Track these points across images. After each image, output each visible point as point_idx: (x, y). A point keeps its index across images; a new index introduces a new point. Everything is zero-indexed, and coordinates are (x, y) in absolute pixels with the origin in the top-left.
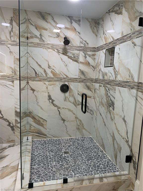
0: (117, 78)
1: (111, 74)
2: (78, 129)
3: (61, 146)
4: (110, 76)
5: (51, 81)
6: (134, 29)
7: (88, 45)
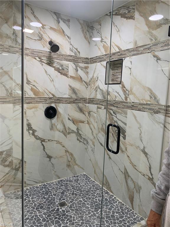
0: (128, 99)
1: (118, 93)
2: (69, 166)
3: (52, 195)
4: (116, 96)
5: (31, 103)
6: (156, 39)
7: (79, 55)
